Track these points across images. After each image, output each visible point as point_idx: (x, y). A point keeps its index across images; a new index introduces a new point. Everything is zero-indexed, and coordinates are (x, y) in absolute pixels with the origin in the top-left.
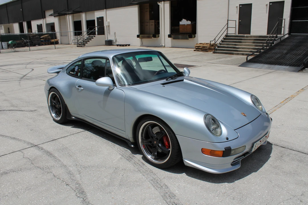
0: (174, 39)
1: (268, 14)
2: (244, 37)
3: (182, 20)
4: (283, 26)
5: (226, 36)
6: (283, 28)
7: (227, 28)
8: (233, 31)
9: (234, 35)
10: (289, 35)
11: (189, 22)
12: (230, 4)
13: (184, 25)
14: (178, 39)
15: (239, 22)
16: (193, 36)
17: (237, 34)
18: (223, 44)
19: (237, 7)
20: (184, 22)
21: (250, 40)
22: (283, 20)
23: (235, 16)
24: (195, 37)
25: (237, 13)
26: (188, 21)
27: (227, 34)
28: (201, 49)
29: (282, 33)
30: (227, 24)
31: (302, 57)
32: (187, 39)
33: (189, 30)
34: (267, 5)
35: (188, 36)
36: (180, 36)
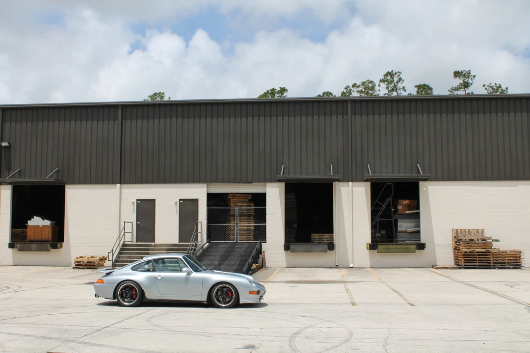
0: (21, 250)
1: (178, 215)
2: (150, 246)
3: (33, 218)
4: (199, 231)
5: (124, 245)
6: (199, 234)
7: (124, 234)
8: (130, 238)
9: (130, 243)
10: (209, 242)
11: (47, 223)
12: (122, 198)
13: (38, 226)
14: (30, 250)
15: (137, 224)
16: (59, 245)
17: (135, 242)
18: (123, 257)
19: (133, 203)
20: (36, 222)
21: (160, 250)
22: (199, 224)
23: (131, 216)
24: (61, 247)
25: (134, 212)
26: (45, 220)
27: (124, 242)
28: (86, 265)
29: (199, 240)
30: (124, 227)
31: (238, 267)
32: (47, 250)
33: (48, 235)
34: (176, 203)
35: (49, 245)
36: (33, 246)
